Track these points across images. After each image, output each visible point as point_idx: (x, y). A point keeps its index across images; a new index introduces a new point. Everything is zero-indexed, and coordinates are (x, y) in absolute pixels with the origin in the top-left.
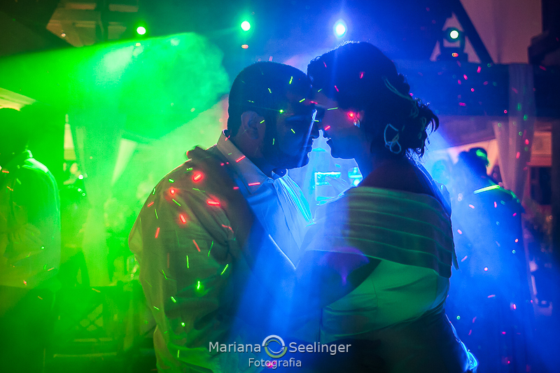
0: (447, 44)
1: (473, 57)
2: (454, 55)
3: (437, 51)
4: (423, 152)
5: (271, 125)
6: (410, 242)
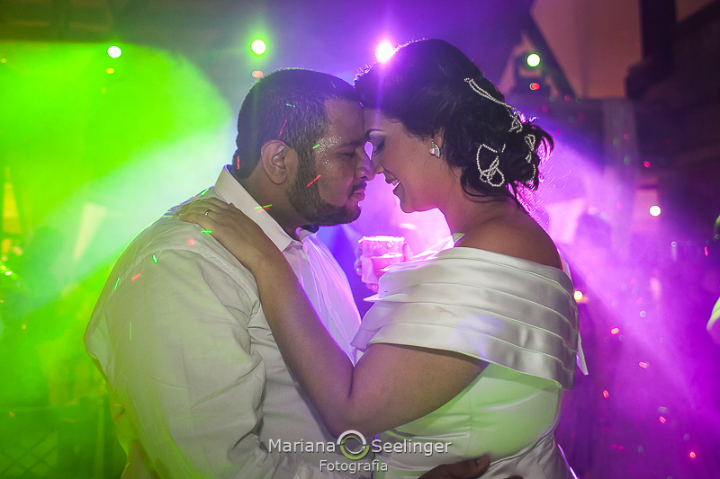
1: (555, 93)
2: (533, 86)
4: (536, 183)
5: (308, 161)
6: (530, 337)
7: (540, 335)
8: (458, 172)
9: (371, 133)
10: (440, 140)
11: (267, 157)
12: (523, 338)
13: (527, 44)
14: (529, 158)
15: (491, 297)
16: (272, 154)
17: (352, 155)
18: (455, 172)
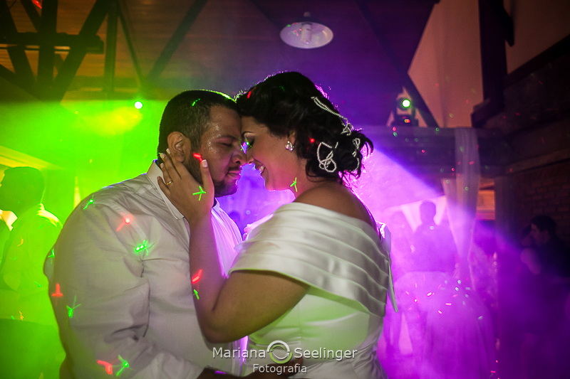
0: (400, 112)
2: (407, 121)
3: (392, 119)
5: (197, 146)
6: (337, 267)
7: (345, 266)
8: (304, 162)
9: (245, 134)
10: (293, 140)
11: (172, 143)
12: (331, 266)
13: (405, 94)
14: (354, 154)
15: (307, 235)
16: (175, 141)
17: (230, 146)
18: (302, 162)
